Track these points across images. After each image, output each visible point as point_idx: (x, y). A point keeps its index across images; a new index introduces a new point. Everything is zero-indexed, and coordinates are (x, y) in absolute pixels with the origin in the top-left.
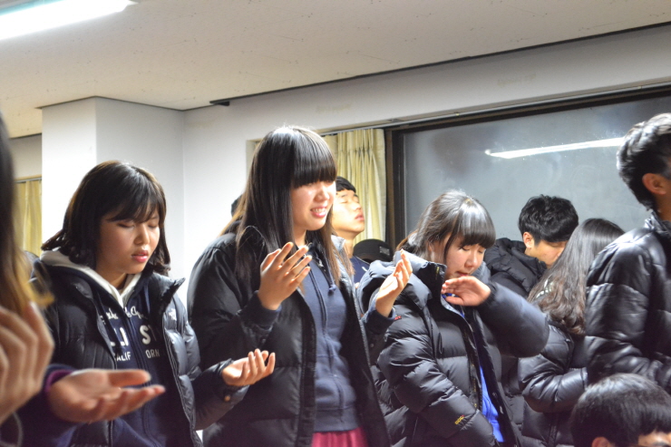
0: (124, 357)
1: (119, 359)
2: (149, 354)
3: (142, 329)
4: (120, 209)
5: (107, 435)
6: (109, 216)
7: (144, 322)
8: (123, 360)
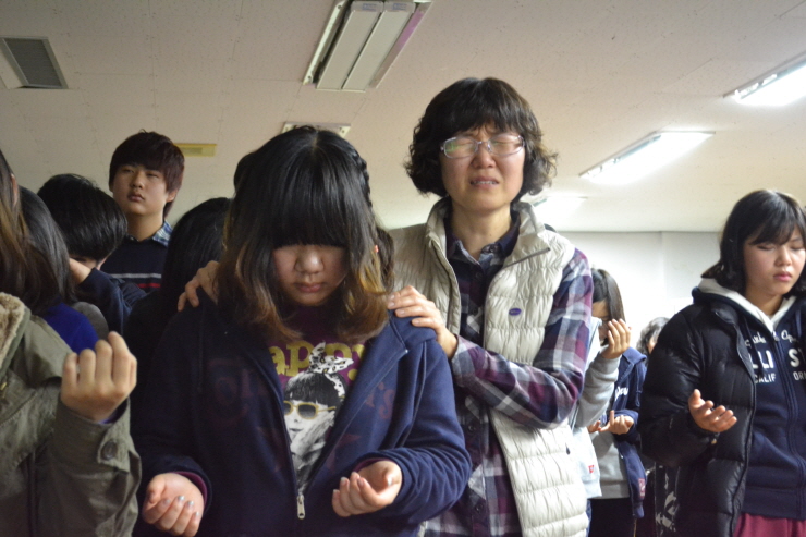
0: (767, 378)
1: (761, 380)
2: (797, 376)
3: (792, 352)
4: (760, 231)
5: (743, 451)
6: (750, 240)
7: (794, 346)
8: (766, 381)
